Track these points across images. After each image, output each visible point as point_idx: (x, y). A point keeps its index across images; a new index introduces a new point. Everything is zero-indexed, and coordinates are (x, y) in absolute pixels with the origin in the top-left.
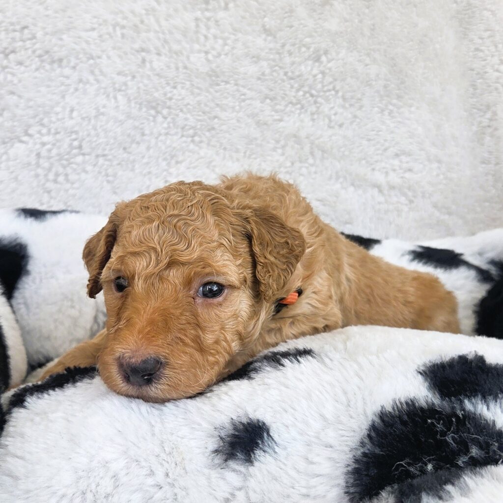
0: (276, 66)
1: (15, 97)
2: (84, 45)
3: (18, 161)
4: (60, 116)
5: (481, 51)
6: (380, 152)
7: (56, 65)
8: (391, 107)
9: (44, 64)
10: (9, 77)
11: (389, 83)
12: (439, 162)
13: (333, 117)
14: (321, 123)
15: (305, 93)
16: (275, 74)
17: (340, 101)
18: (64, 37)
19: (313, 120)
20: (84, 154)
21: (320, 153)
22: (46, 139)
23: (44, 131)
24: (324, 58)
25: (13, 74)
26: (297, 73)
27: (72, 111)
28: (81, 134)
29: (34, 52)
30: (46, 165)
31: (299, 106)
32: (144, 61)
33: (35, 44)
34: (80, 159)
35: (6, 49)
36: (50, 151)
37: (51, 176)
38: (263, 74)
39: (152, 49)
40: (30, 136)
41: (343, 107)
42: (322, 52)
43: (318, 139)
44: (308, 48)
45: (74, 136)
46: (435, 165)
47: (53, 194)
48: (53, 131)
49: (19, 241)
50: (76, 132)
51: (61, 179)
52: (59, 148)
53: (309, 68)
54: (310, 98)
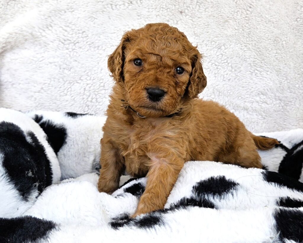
1: (77, 63)
3: (75, 91)
4: (96, 72)
6: (249, 93)
7: (96, 49)
8: (256, 71)
9: (91, 48)
10: (75, 54)
11: (256, 60)
12: (280, 100)
13: (225, 76)
14: (219, 78)
15: (212, 64)
17: (230, 68)
18: (101, 36)
19: (215, 77)
20: (105, 90)
21: (218, 92)
22: (89, 82)
23: (88, 78)
24: (223, 48)
25: (77, 53)
26: (209, 54)
27: (102, 69)
28: (104, 80)
29: (87, 42)
30: (88, 94)
31: (209, 70)
33: (87, 39)
34: (103, 92)
35: (75, 41)
36: (90, 87)
37: (90, 99)
40: (82, 80)
41: (231, 71)
42: (222, 44)
43: (217, 86)
44: (216, 42)
45: (101, 81)
46: (278, 102)
47: (90, 107)
48: (92, 78)
49: (63, 126)
50: (103, 79)
51: (94, 100)
52: (94, 86)
53: (215, 52)
54: (215, 66)
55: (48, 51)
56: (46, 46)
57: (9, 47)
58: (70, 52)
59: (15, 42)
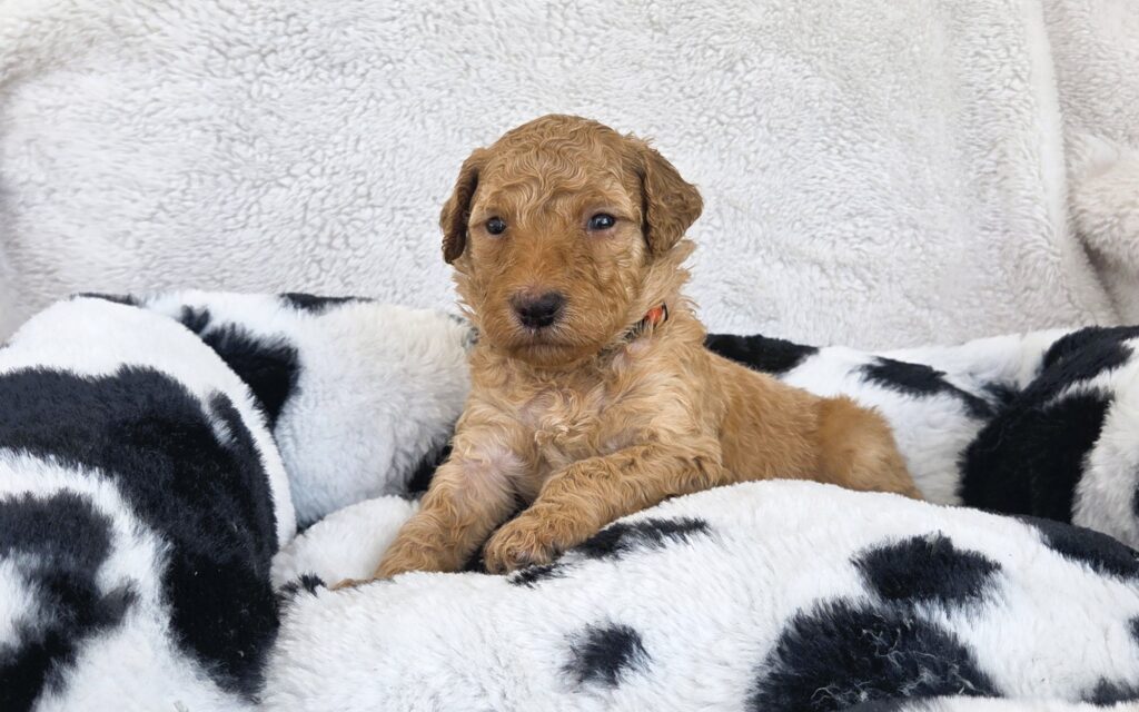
0: (668, 77)
1: (274, 119)
2: (379, 43)
3: (275, 214)
4: (340, 149)
5: (985, 56)
6: (825, 210)
7: (335, 72)
8: (842, 142)
9: (319, 69)
10: (266, 89)
11: (840, 104)
12: (915, 227)
13: (752, 157)
14: (735, 165)
15: (711, 118)
16: (665, 90)
17: (763, 132)
18: (350, 30)
19: (722, 160)
20: (373, 206)
21: (732, 210)
22: (317, 183)
23: (316, 170)
24: (740, 67)
25: (272, 85)
26: (700, 90)
27: (358, 141)
28: (370, 175)
29: (304, 51)
30: (317, 221)
31: (700, 139)
32: (468, 67)
33: (305, 40)
34: (368, 213)
35: (262, 46)
36: (323, 200)
37: (324, 239)
38: (647, 90)
39: (480, 49)
40: (295, 177)
41: (769, 141)
42: (738, 57)
43: (728, 188)
44: (718, 51)
45: (360, 179)
46: (908, 232)
47: (326, 265)
48: (328, 171)
49: (285, 343)
50: (364, 174)
51: (338, 242)
52: (337, 196)
53: (717, 82)
54: (718, 126)
55: (174, 82)
56: (163, 63)
57: (29, 65)
58: (250, 82)
59: (52, 49)
